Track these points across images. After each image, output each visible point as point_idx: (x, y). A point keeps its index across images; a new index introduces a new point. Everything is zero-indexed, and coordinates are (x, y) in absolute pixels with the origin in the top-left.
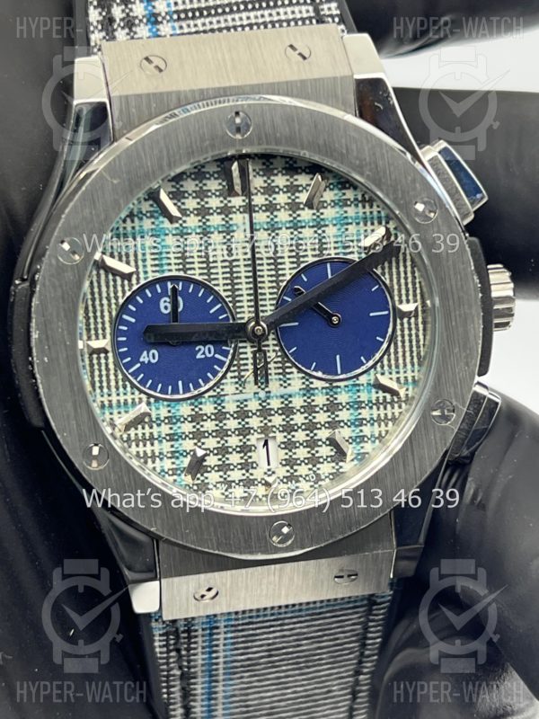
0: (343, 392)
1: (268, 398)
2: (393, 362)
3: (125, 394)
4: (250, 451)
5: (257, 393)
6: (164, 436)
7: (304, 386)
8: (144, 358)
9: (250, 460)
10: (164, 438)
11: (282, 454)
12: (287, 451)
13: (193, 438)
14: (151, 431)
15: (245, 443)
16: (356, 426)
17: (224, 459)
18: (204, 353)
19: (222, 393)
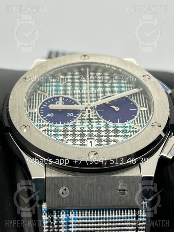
0: (120, 128)
1: (92, 127)
2: (139, 121)
3: (40, 123)
4: (84, 141)
5: (88, 126)
6: (52, 135)
7: (105, 125)
8: (49, 115)
9: (84, 144)
10: (53, 135)
11: (96, 143)
12: (98, 142)
13: (63, 136)
14: (48, 133)
15: (82, 139)
16: (125, 137)
17: (74, 143)
18: (70, 115)
19: (75, 125)
